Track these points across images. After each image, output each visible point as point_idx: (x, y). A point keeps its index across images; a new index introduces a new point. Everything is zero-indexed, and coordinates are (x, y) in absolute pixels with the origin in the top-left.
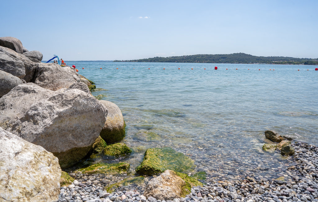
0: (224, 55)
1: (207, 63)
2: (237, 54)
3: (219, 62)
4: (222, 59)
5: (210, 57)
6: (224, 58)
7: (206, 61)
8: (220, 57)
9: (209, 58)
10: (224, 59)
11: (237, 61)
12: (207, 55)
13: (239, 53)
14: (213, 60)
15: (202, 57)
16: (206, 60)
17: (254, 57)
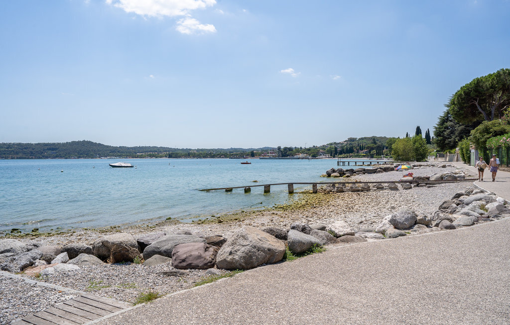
0: (54, 144)
1: (17, 158)
2: (79, 142)
3: (43, 156)
4: (50, 152)
5: (25, 148)
6: (53, 149)
7: (15, 156)
8: (46, 148)
9: (22, 149)
10: (54, 152)
11: (76, 154)
12: (19, 144)
13: (82, 140)
14: (32, 153)
15: (7, 148)
16: (17, 153)
17: (107, 147)
